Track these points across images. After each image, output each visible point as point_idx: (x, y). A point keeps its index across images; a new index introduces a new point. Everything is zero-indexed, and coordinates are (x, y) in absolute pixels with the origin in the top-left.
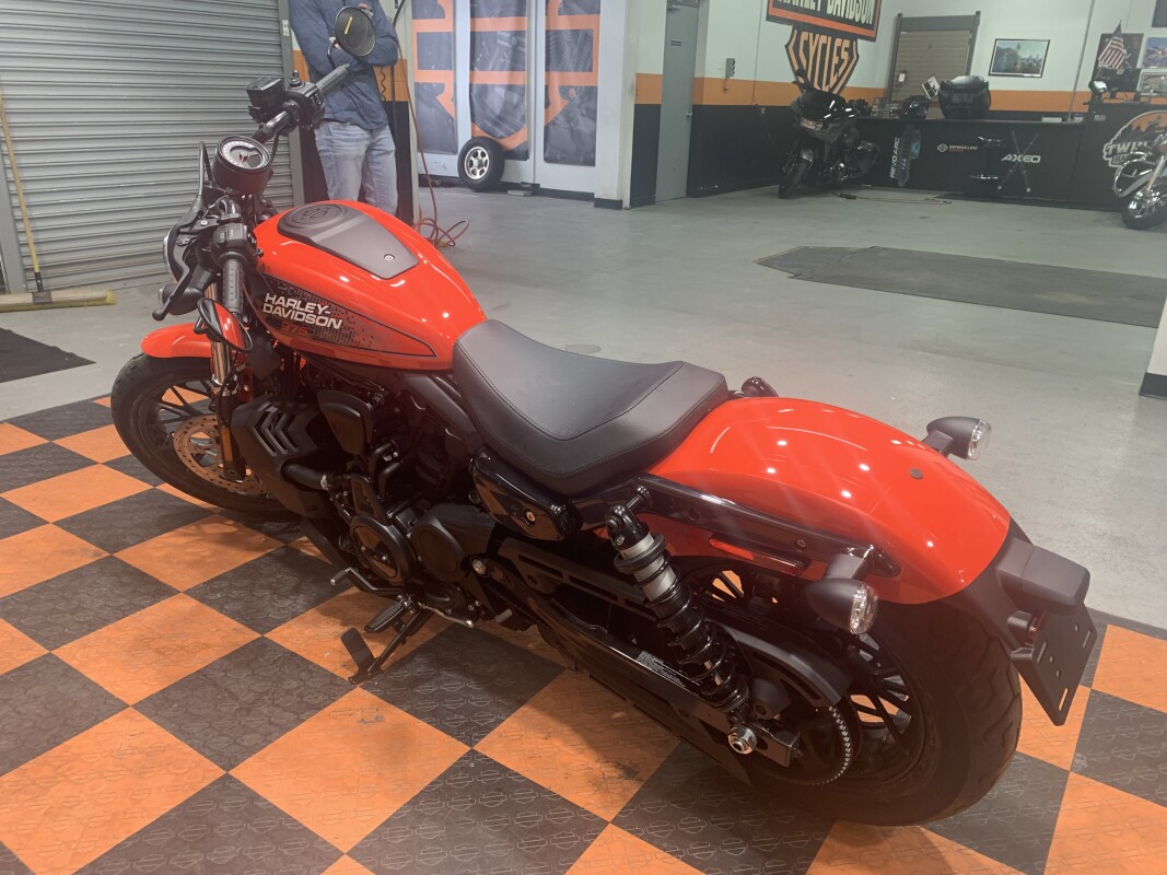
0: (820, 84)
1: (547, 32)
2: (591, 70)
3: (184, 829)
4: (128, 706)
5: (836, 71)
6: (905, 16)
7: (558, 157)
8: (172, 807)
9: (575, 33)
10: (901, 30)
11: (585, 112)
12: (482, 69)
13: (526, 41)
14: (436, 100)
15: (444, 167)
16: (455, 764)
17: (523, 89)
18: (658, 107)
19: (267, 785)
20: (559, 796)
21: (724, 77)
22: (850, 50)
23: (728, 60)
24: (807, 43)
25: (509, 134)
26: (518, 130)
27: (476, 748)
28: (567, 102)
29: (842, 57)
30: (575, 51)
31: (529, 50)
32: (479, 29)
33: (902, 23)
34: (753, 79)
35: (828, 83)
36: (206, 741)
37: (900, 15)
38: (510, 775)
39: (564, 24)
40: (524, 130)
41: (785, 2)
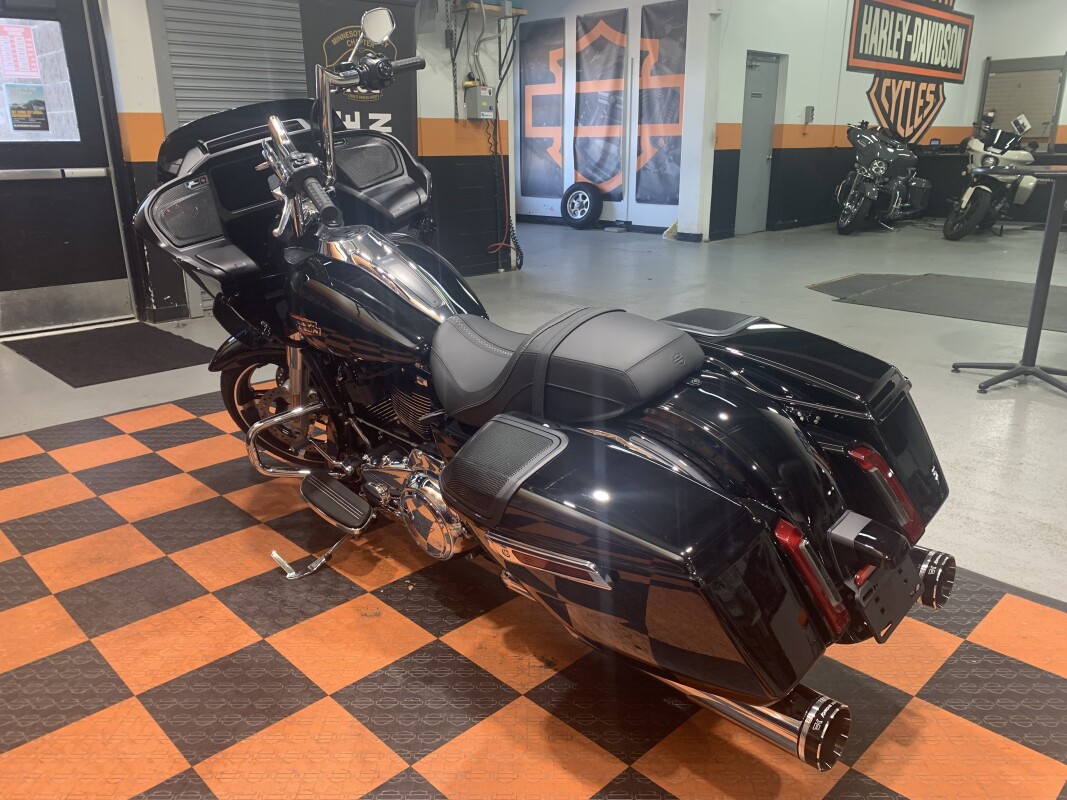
1: (641, 91)
2: (678, 122)
3: (226, 670)
6: (993, 59)
7: (648, 198)
8: (222, 657)
9: (665, 90)
10: (989, 73)
11: (672, 159)
12: (584, 125)
13: (622, 99)
14: (547, 153)
16: (423, 647)
17: (620, 141)
18: (739, 151)
19: (288, 649)
20: (491, 675)
21: (803, 123)
22: (936, 93)
23: (808, 108)
24: (889, 89)
25: (606, 180)
26: (613, 175)
27: (441, 639)
28: (656, 150)
29: (927, 100)
30: (664, 107)
31: (625, 107)
32: (583, 91)
33: (991, 66)
37: (988, 58)
38: (460, 658)
39: (655, 83)
40: (619, 175)
41: (866, 52)
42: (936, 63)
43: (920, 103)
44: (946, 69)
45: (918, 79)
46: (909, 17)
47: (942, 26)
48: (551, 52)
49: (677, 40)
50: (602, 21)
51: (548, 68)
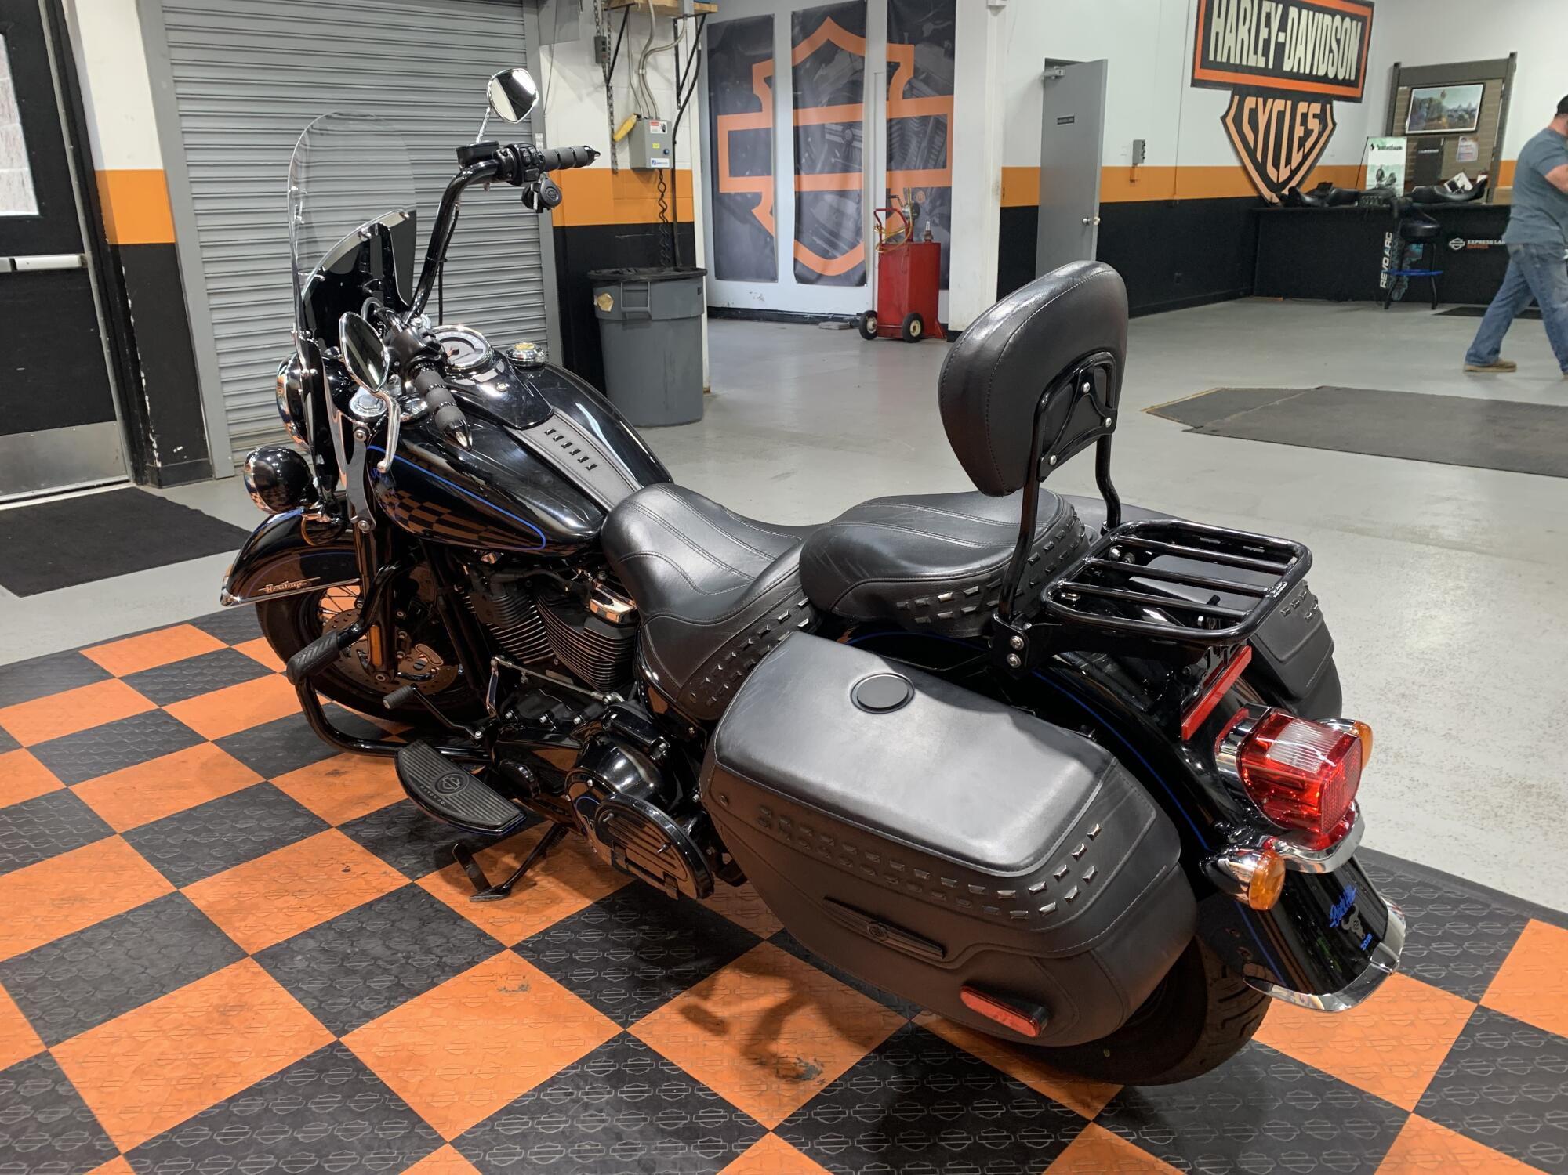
0: (1276, 165)
1: (889, 121)
2: (944, 166)
3: (276, 1099)
4: (245, 955)
5: (1301, 145)
6: (1403, 65)
8: (269, 1074)
9: (924, 120)
10: (1398, 86)
11: (937, 221)
12: (808, 173)
13: (863, 133)
14: (753, 215)
15: (761, 298)
16: (601, 1047)
17: (860, 196)
18: (1036, 208)
19: (379, 1057)
20: (716, 1094)
21: (1130, 165)
22: (1321, 117)
23: (1136, 143)
24: (1254, 113)
25: (842, 254)
26: (853, 246)
27: (630, 1030)
29: (1310, 127)
30: (924, 144)
31: (866, 146)
32: (803, 123)
33: (1401, 76)
34: (1174, 165)
35: (1288, 162)
36: (321, 1002)
37: (1396, 65)
38: (663, 1064)
39: (909, 109)
40: (861, 247)
41: (1219, 59)
42: (1321, 73)
43: (1299, 131)
44: (1335, 81)
45: (1296, 97)
46: (1280, 6)
47: (1328, 18)
48: (755, 66)
49: (941, 45)
50: (829, 19)
51: (752, 89)
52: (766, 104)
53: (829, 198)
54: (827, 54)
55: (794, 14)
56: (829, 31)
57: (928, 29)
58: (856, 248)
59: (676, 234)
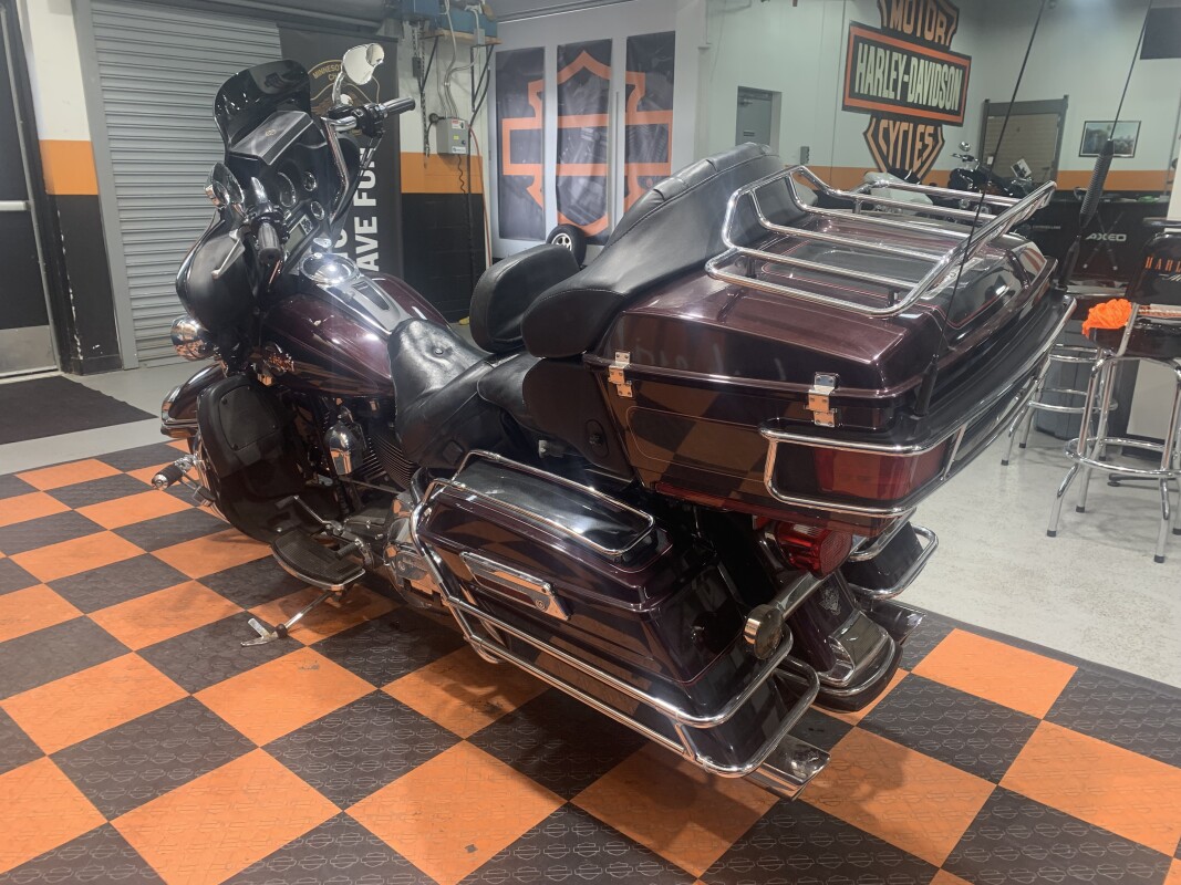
1: (627, 127)
2: (667, 161)
3: (149, 726)
4: (132, 651)
5: (920, 155)
6: (992, 101)
8: (146, 713)
9: (652, 127)
10: (988, 115)
12: (568, 162)
13: (607, 136)
14: (527, 192)
16: (362, 698)
17: (605, 180)
19: (218, 705)
20: (433, 722)
22: (934, 136)
23: (803, 148)
24: (886, 131)
26: (600, 216)
28: (644, 191)
29: (926, 143)
30: (652, 144)
31: (611, 145)
32: (565, 126)
33: (989, 109)
34: (829, 165)
35: (911, 166)
36: (182, 676)
37: (987, 101)
38: (401, 706)
39: (641, 119)
40: (606, 217)
41: (862, 92)
42: (934, 104)
43: (919, 145)
44: (944, 111)
45: (916, 121)
46: (905, 57)
47: (939, 66)
48: (530, 84)
49: (665, 74)
50: (584, 52)
51: (527, 100)
52: (539, 113)
53: (583, 182)
54: (582, 78)
55: (559, 48)
56: (584, 60)
57: (655, 62)
58: (602, 219)
59: (470, 201)
